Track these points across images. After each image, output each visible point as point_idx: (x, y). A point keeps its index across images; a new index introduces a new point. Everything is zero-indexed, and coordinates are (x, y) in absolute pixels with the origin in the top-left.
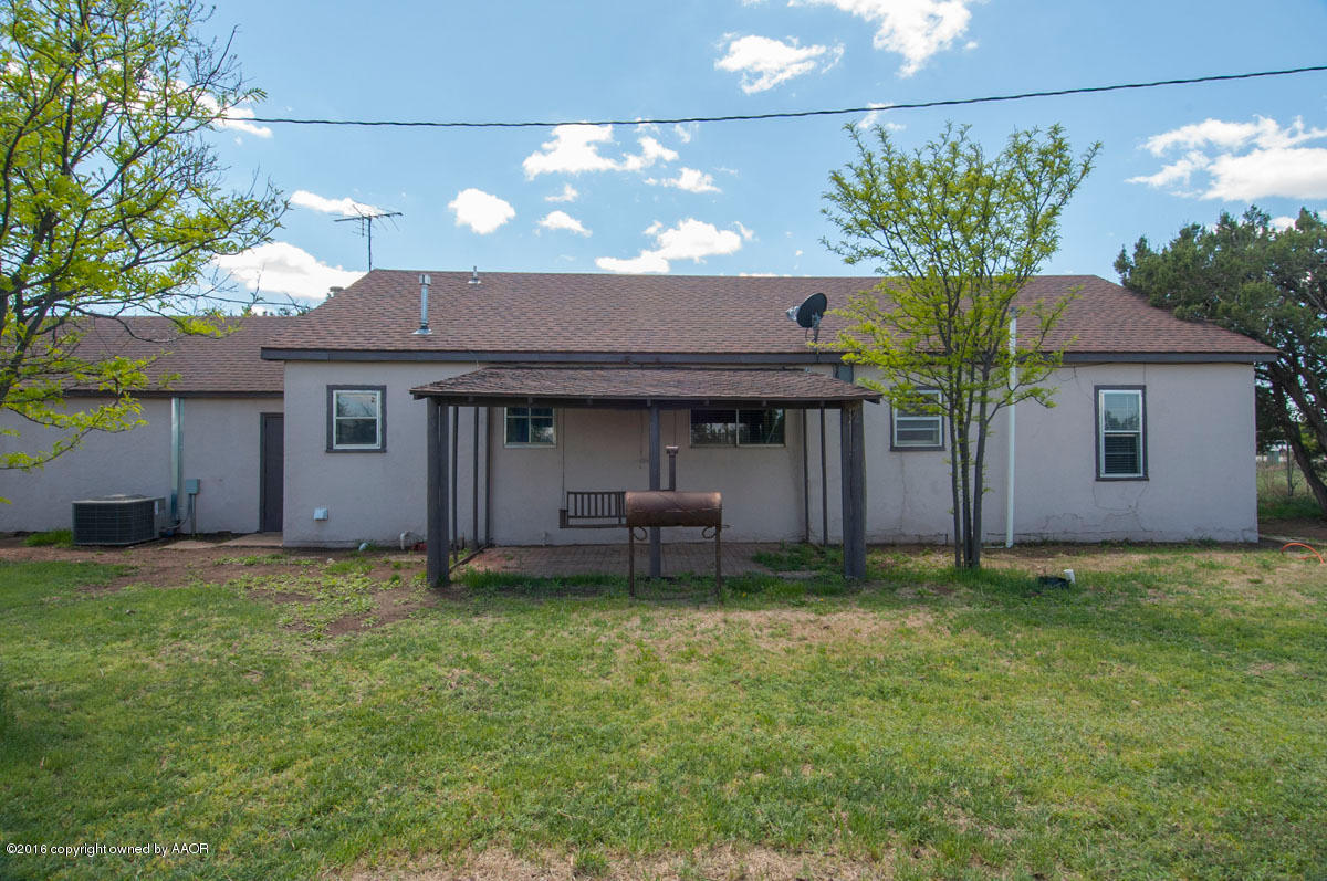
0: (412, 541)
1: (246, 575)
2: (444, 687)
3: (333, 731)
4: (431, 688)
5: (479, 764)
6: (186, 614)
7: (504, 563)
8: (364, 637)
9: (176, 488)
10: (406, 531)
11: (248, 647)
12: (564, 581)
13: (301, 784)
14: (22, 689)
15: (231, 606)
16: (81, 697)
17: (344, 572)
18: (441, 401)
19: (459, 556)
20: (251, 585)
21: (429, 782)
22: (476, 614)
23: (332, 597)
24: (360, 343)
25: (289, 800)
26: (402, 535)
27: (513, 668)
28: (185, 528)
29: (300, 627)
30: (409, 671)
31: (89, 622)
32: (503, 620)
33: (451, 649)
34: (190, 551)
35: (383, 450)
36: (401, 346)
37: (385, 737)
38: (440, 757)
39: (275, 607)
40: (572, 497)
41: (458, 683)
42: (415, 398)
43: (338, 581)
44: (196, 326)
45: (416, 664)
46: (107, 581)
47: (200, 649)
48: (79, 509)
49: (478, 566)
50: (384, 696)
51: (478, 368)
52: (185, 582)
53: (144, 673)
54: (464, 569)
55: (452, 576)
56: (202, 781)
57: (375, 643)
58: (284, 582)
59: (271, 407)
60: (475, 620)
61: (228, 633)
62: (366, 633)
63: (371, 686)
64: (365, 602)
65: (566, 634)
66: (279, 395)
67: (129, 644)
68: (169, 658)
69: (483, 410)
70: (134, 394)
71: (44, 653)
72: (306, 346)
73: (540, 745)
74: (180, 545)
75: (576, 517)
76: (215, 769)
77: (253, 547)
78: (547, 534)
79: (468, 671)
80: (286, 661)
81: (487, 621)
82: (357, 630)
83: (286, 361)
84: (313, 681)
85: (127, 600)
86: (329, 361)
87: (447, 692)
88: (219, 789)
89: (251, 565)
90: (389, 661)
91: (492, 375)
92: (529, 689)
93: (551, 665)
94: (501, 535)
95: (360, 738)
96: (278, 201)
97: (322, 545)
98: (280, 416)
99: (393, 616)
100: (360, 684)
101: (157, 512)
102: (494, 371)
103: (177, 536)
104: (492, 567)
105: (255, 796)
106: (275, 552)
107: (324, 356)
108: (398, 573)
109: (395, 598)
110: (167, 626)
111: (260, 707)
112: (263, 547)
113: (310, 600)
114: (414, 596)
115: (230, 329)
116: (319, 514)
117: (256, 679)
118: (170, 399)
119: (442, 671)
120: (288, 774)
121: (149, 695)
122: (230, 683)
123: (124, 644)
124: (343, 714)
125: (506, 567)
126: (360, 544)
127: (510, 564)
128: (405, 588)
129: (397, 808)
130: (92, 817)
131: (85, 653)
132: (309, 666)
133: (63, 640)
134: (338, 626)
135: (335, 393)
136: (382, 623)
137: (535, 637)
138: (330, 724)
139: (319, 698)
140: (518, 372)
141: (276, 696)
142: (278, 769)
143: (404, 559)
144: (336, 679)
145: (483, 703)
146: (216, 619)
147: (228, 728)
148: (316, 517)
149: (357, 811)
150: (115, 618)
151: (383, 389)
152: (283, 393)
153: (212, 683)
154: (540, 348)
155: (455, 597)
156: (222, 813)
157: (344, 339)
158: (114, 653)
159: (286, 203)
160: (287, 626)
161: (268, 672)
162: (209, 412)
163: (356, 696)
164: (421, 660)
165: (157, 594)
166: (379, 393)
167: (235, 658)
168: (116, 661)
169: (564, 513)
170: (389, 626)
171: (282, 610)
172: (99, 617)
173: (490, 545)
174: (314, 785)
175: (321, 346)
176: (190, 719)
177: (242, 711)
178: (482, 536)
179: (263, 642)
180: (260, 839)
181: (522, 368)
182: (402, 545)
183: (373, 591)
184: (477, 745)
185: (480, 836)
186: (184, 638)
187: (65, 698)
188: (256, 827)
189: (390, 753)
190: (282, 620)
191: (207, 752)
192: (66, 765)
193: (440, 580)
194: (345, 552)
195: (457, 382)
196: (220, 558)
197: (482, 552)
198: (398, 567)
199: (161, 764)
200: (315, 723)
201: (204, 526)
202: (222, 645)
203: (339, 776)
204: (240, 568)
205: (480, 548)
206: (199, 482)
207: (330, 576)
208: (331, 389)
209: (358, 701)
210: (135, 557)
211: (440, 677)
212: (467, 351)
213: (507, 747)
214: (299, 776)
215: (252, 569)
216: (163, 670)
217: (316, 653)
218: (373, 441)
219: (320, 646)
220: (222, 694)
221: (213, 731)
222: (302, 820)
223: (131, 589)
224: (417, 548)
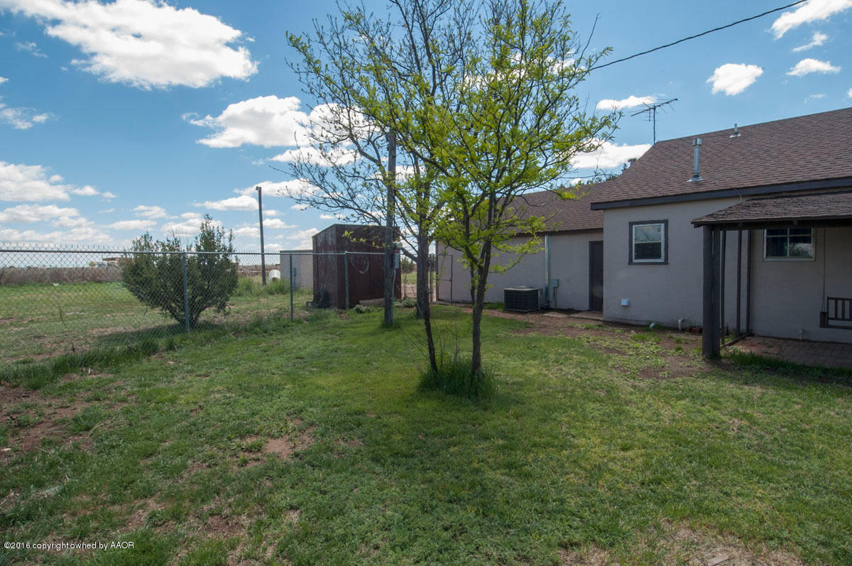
0: (687, 325)
1: (586, 334)
2: (728, 429)
3: (654, 436)
4: (718, 428)
5: (764, 490)
6: (560, 351)
7: (764, 349)
8: (663, 383)
9: (547, 282)
10: (682, 319)
11: (596, 375)
12: (825, 371)
13: (639, 461)
14: (497, 375)
15: (581, 351)
16: (521, 385)
17: (643, 340)
18: (714, 228)
19: (726, 340)
20: (590, 340)
21: (726, 489)
22: (746, 384)
23: (637, 354)
24: (651, 193)
25: (633, 469)
26: (680, 321)
27: (785, 430)
28: (552, 306)
29: (622, 369)
30: (699, 412)
31: (518, 349)
32: (771, 392)
33: (731, 405)
34: (556, 318)
35: (666, 262)
36: (679, 191)
37: (689, 450)
38: (731, 475)
39: (605, 355)
40: (832, 303)
41: (738, 429)
42: (695, 227)
43: (640, 345)
44: (567, 195)
45: (703, 408)
46: (521, 329)
47: (570, 370)
48: (507, 292)
49: (741, 348)
50: (684, 423)
51: (741, 201)
52: (556, 335)
53: (547, 378)
54: (731, 349)
55: (722, 353)
56: (584, 443)
57: (672, 389)
58: (606, 341)
59: (595, 238)
60: (746, 387)
61: (583, 366)
62: (664, 381)
63: (674, 415)
64: (661, 361)
65: (832, 414)
66: (600, 230)
67: (537, 362)
68: (556, 373)
69: (745, 233)
70: (539, 234)
71: (502, 359)
72: (616, 199)
73: (817, 492)
74: (550, 314)
75: (836, 318)
76: (589, 439)
77: (587, 319)
78: (804, 331)
79: (745, 422)
80: (617, 387)
81: (757, 390)
82: (658, 378)
83: (604, 209)
84: (635, 403)
85: (532, 340)
86: (631, 207)
87: (731, 434)
88: (593, 450)
89: (588, 329)
90: (683, 402)
91: (755, 205)
92: (802, 448)
93: (820, 435)
94: (760, 326)
95: (672, 446)
96: (616, 113)
97: (627, 322)
98: (601, 243)
99: (681, 374)
100: (666, 412)
101: (539, 296)
102: (756, 202)
103: (548, 309)
104: (754, 350)
105: (613, 459)
106: (600, 323)
107: (627, 204)
108: (681, 346)
109: (680, 362)
110: (552, 356)
111: (608, 411)
112: (592, 319)
113: (624, 354)
114: (694, 363)
115: (584, 194)
116: (624, 302)
117: (603, 394)
118: (544, 236)
119: (725, 418)
120: (629, 454)
121: (551, 390)
122: (589, 393)
123: (534, 362)
124: (658, 429)
125: (766, 353)
126: (651, 323)
127: (770, 350)
128: (686, 356)
129: (706, 498)
130: (535, 445)
131: (519, 363)
132: (631, 393)
133: (509, 355)
134: (645, 373)
135: (634, 227)
136: (674, 377)
137: (803, 410)
138: (651, 432)
139: (641, 414)
140: (779, 200)
141: (615, 407)
142: (624, 449)
143: (683, 337)
144: (650, 405)
145: (762, 448)
146: (575, 356)
147: (592, 418)
148: (622, 304)
149: (678, 490)
150: (528, 348)
151: (666, 222)
152: (602, 229)
153: (579, 392)
154: (800, 179)
155: (726, 368)
156: (597, 463)
157: (640, 192)
158: (530, 365)
159: (620, 113)
160: (613, 367)
161: (608, 392)
162: (564, 242)
163: (666, 419)
164: (707, 406)
165: (545, 339)
166: (663, 225)
167: (588, 380)
168: (533, 370)
169: (824, 316)
170: (679, 379)
171: (609, 358)
172: (522, 347)
173: (750, 333)
174: (647, 466)
175: (626, 198)
176: (573, 408)
177: (598, 410)
178: (743, 327)
179: (602, 374)
180: (619, 485)
181: (782, 197)
182: (680, 328)
183: (664, 355)
184: (761, 476)
185: (771, 539)
186: (561, 364)
187: (514, 383)
188: (616, 478)
189: (694, 462)
190: (611, 363)
191: (584, 428)
192: (520, 416)
193: (712, 355)
194: (642, 327)
195: (726, 213)
196: (571, 322)
197: (744, 338)
198: (678, 341)
199: (562, 427)
200: (642, 428)
201: (561, 305)
202: (581, 371)
203: (662, 465)
204: (581, 330)
205: (742, 335)
206: (558, 280)
207: (634, 341)
208: (631, 224)
209: (667, 423)
210: (531, 318)
211: (724, 422)
212: (732, 189)
213: (787, 485)
214: (637, 457)
215: (589, 331)
216: (555, 379)
217: (634, 387)
218: (659, 257)
219: (637, 383)
220: (586, 397)
221: (585, 417)
222: (643, 484)
223: (532, 334)
224: (691, 330)
